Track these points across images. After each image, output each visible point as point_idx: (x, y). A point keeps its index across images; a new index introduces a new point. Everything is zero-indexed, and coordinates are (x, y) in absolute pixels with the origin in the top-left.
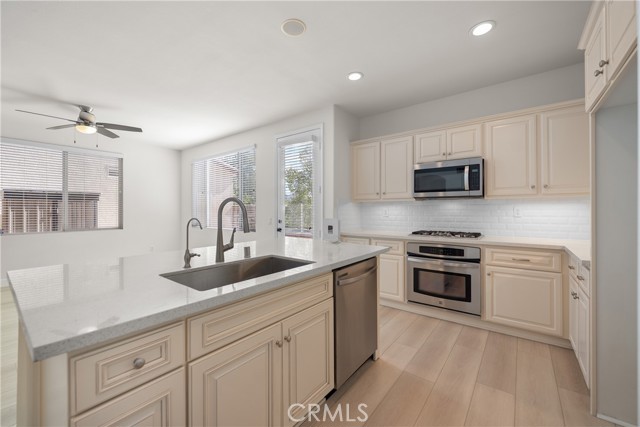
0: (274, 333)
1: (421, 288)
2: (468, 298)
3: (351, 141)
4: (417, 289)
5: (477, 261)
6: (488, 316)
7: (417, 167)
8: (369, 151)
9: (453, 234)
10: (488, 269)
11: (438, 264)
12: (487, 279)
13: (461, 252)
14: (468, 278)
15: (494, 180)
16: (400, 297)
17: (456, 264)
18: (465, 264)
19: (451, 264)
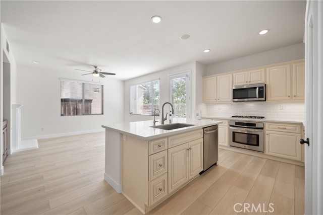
1: (236, 140)
2: (258, 145)
3: (203, 76)
4: (234, 141)
5: (262, 128)
6: (267, 152)
7: (234, 88)
8: (212, 81)
9: (251, 117)
10: (267, 132)
11: (244, 130)
12: (267, 137)
13: (254, 125)
14: (258, 136)
15: (271, 93)
16: (226, 144)
17: (253, 130)
18: (257, 130)
19: (250, 130)
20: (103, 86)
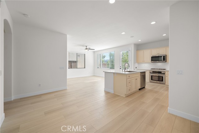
0: (135, 78)
1: (153, 79)
2: (162, 81)
3: (137, 50)
4: (152, 79)
5: (164, 74)
6: (166, 84)
7: (152, 56)
8: (141, 53)
9: (160, 69)
10: (166, 75)
11: (157, 75)
12: (166, 77)
13: (161, 72)
14: (162, 77)
15: (169, 59)
16: (148, 81)
17: (161, 74)
19: (159, 74)
20: (85, 54)
